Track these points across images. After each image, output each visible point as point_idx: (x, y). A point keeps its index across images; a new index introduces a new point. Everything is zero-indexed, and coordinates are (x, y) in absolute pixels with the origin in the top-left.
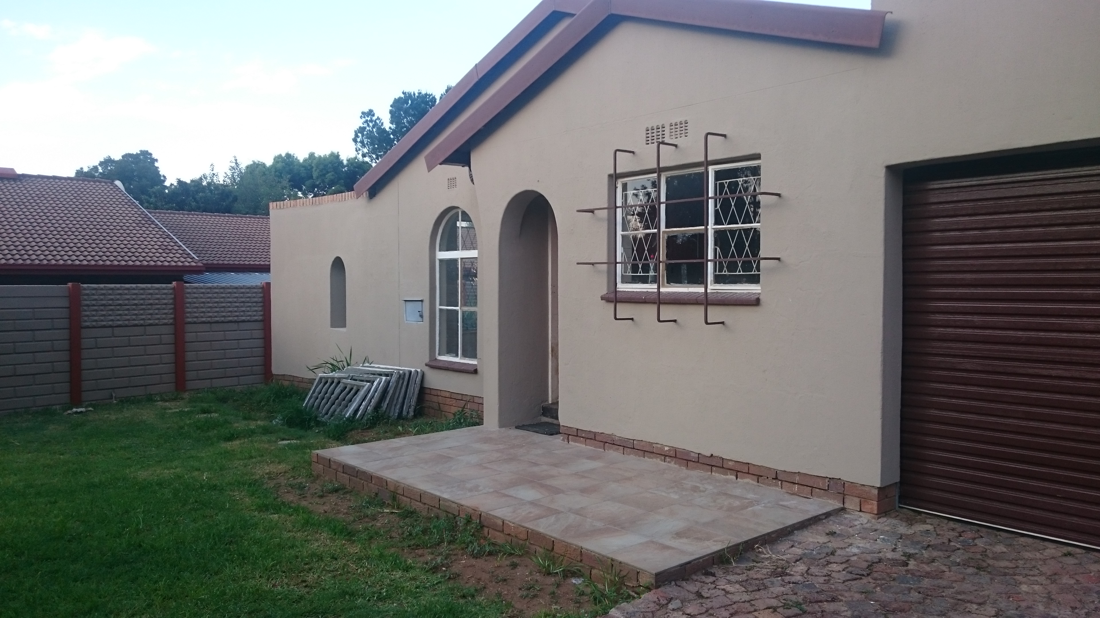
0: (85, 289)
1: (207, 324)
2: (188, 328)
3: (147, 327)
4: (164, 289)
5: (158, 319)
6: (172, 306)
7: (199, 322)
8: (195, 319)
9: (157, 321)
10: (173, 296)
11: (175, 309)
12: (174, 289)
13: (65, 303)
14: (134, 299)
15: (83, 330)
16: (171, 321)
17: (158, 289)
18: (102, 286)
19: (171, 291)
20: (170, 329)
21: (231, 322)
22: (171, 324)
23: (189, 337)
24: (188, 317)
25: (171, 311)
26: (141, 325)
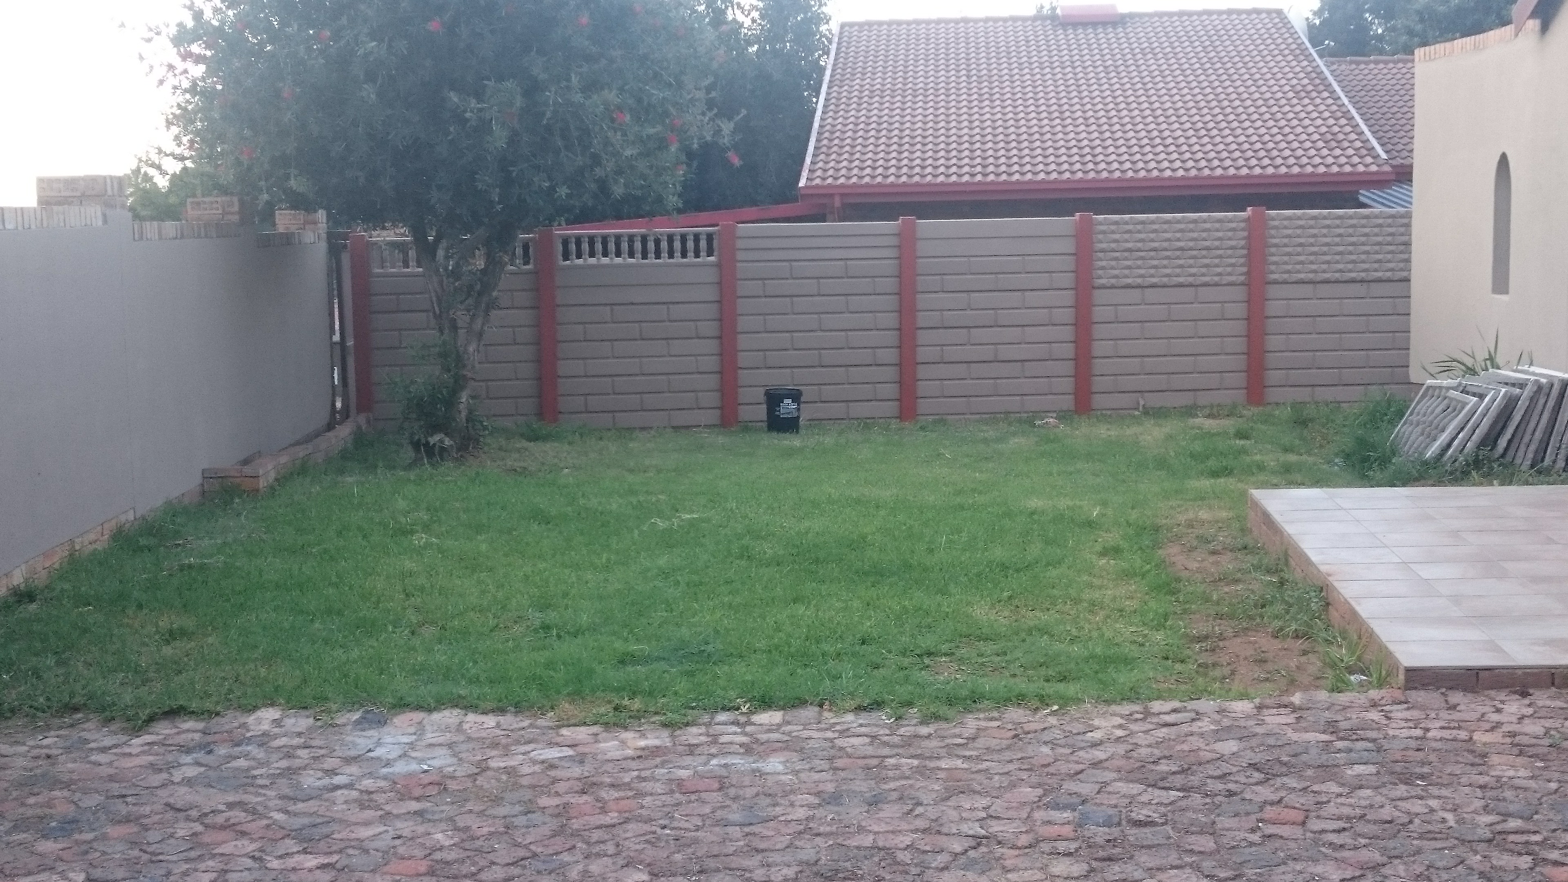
0: (1101, 224)
1: (1305, 286)
2: (1273, 291)
3: (1200, 288)
4: (1230, 221)
5: (1219, 274)
6: (1245, 252)
7: (1294, 280)
8: (1286, 276)
9: (1216, 279)
10: (1245, 234)
11: (1248, 256)
12: (1247, 220)
13: (1069, 246)
14: (1179, 240)
15: (1096, 293)
16: (1242, 278)
17: (1219, 221)
18: (1127, 217)
19: (1243, 225)
20: (1240, 293)
21: (1353, 281)
22: (1242, 284)
23: (1273, 307)
24: (1272, 272)
25: (1242, 260)
26: (1191, 285)
